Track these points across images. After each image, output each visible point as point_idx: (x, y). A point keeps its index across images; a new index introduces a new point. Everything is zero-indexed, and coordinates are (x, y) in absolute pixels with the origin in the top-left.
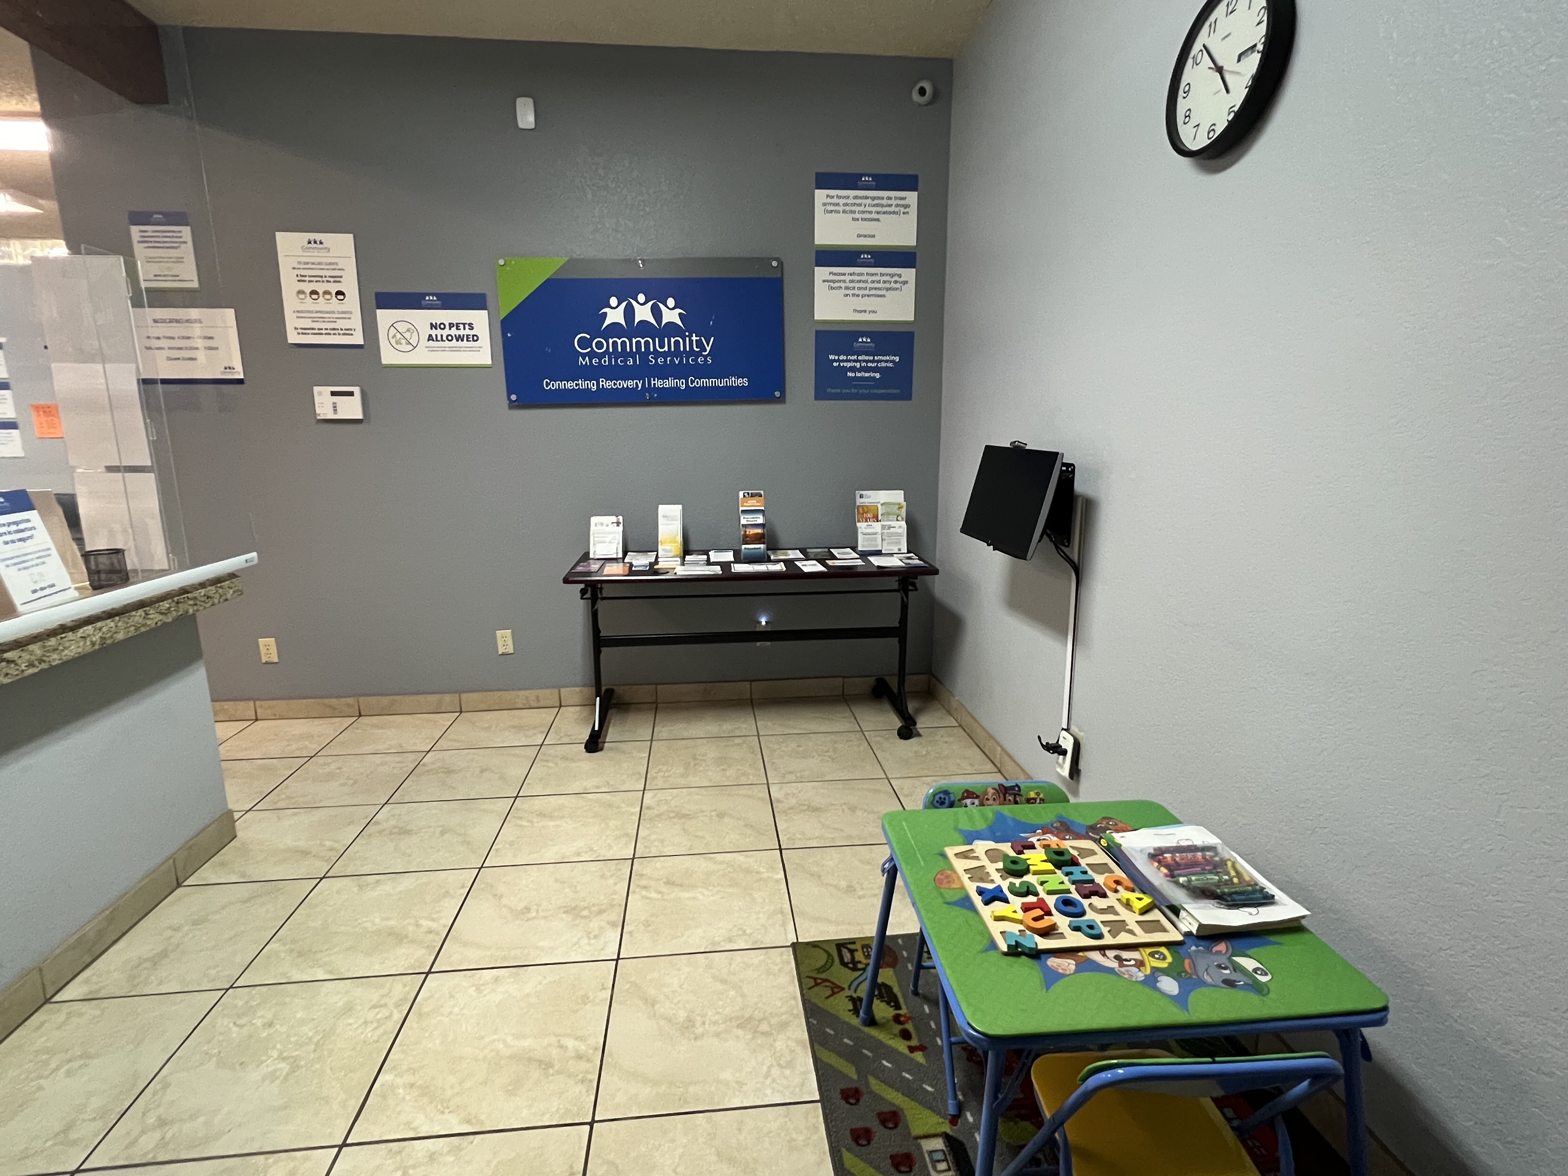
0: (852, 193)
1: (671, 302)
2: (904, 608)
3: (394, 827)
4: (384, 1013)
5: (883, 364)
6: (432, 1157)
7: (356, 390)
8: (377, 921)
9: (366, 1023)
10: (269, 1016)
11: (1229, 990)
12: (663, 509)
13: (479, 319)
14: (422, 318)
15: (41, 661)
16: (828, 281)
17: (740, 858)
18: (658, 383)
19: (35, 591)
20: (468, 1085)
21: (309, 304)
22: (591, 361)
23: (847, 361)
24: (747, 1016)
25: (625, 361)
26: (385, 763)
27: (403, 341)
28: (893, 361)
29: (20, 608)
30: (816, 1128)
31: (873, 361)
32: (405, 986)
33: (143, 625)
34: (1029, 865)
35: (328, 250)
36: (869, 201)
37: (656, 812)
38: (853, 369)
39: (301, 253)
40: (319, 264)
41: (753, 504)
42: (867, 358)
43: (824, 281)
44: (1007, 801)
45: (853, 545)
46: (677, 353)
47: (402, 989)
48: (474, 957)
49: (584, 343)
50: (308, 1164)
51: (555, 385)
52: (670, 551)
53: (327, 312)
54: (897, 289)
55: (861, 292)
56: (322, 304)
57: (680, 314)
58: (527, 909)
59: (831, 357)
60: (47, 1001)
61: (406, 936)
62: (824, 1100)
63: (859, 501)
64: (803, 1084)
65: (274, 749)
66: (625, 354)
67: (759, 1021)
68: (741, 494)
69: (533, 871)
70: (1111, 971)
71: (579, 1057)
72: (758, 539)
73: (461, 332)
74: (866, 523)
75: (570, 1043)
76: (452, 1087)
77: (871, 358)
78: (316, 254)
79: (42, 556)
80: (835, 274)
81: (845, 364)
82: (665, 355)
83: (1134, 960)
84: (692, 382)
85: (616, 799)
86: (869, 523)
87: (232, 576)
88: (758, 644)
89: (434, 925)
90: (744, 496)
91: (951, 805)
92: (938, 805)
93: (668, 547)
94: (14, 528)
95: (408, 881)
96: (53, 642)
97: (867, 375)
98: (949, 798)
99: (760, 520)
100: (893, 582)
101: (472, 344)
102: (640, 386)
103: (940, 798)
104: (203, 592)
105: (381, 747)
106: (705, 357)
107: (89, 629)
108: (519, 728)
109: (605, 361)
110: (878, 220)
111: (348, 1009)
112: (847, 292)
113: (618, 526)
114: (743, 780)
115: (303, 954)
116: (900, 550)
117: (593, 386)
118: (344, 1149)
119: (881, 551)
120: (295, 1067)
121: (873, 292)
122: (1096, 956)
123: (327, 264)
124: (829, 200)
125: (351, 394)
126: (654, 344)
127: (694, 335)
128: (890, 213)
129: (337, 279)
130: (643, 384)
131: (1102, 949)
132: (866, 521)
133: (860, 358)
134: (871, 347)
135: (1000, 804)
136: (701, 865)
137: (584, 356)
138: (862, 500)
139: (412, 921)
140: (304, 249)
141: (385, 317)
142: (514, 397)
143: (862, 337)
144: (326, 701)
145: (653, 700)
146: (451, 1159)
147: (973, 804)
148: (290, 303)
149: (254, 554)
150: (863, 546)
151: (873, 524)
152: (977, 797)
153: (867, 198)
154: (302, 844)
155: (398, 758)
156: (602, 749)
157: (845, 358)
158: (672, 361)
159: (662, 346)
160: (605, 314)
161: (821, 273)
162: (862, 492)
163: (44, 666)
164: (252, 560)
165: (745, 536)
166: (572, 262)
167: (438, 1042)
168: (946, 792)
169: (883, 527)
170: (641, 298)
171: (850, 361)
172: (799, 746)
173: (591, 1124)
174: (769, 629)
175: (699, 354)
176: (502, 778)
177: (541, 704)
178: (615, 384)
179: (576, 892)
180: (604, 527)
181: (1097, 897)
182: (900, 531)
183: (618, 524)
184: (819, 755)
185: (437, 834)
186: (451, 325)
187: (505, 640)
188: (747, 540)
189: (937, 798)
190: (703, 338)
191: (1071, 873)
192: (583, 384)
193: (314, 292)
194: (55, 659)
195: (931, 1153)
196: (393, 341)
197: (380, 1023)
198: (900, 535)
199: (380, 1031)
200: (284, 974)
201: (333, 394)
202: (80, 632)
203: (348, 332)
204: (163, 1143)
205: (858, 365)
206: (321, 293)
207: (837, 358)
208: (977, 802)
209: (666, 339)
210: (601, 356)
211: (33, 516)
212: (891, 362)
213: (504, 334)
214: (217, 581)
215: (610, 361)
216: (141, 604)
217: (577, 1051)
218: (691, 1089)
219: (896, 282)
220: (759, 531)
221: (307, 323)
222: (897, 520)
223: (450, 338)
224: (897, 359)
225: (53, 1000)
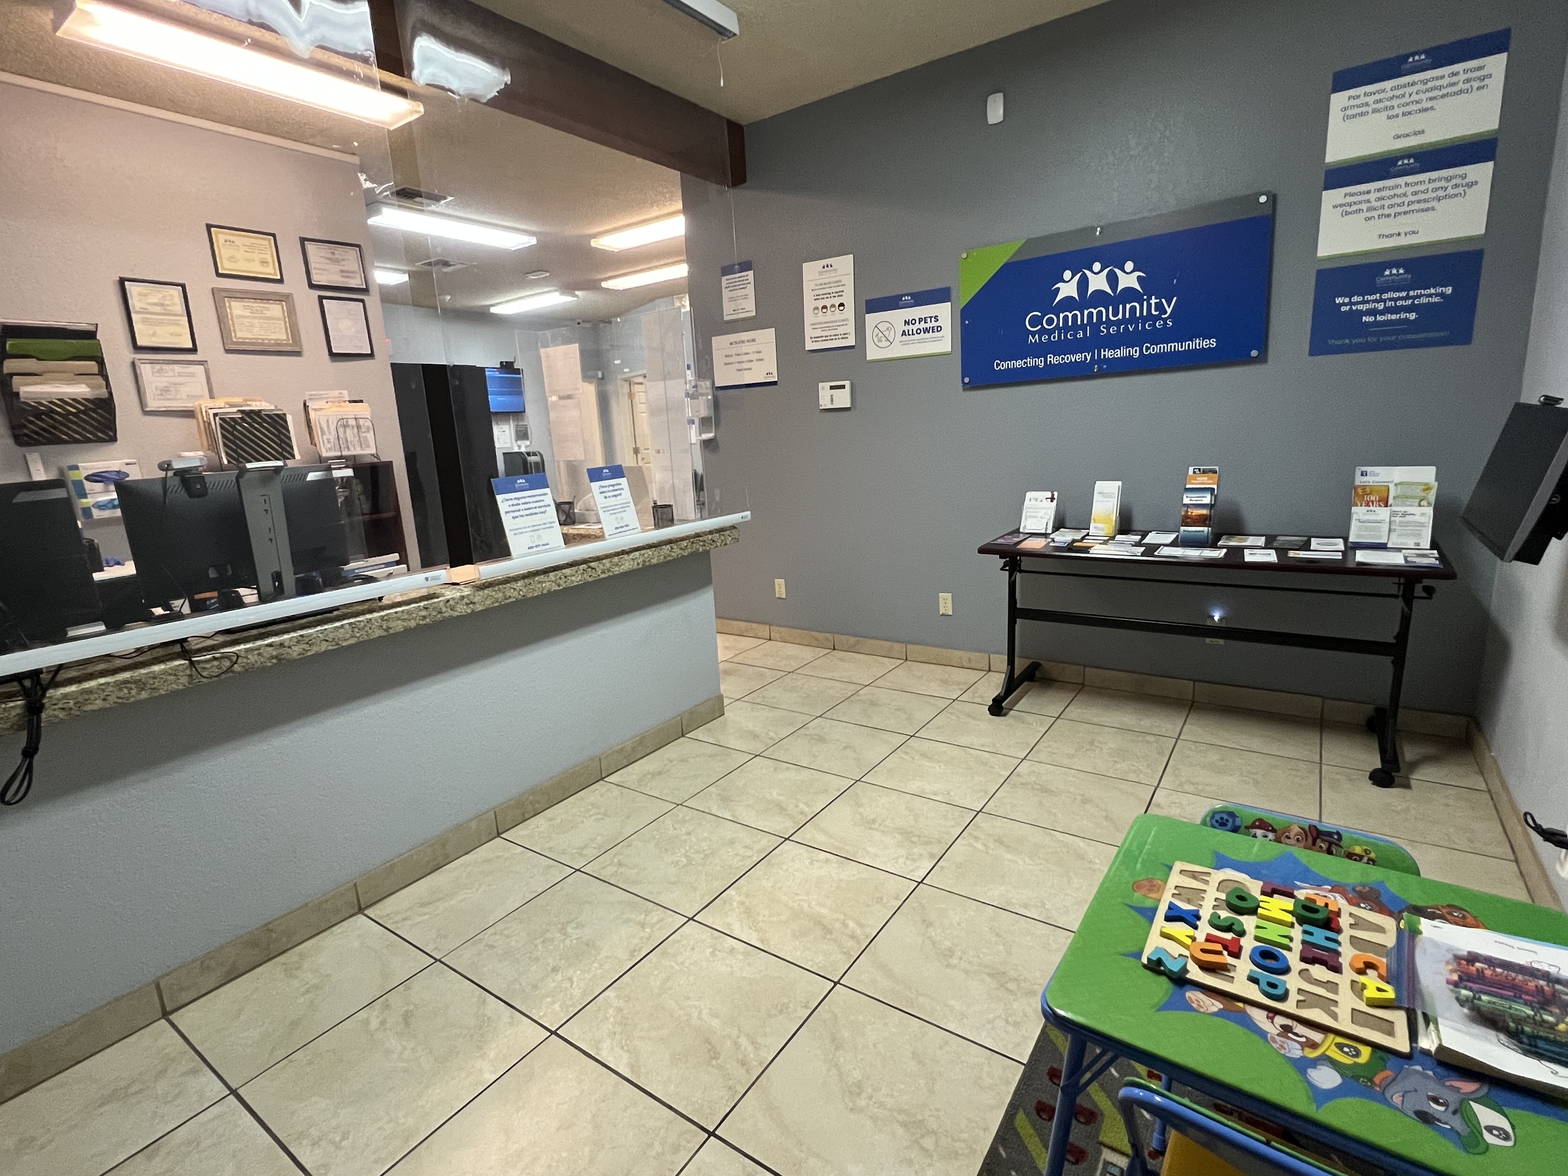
0: (1388, 84)
1: (1129, 266)
2: (1406, 620)
3: (816, 735)
4: (749, 853)
5: (1424, 300)
6: (732, 950)
7: (847, 383)
8: (775, 794)
9: (736, 854)
10: (691, 828)
11: (1415, 1122)
12: (1100, 486)
13: (943, 312)
14: (897, 317)
15: (609, 571)
16: (1341, 205)
17: (1081, 843)
18: (1108, 354)
19: (616, 528)
20: (774, 919)
21: (821, 317)
22: (1040, 338)
23: (1363, 302)
24: (1002, 970)
25: (1075, 335)
26: (832, 688)
27: (883, 339)
28: (1442, 295)
29: (607, 536)
30: (1008, 1083)
31: (1407, 297)
32: (769, 841)
33: (669, 556)
34: (1259, 906)
35: (836, 270)
36: (1419, 87)
37: (1023, 780)
38: (1370, 312)
39: (818, 277)
40: (829, 283)
41: (1204, 481)
42: (1396, 295)
43: (1335, 207)
44: (1317, 847)
45: (1346, 536)
46: (1133, 319)
47: (767, 842)
48: (821, 840)
49: (1035, 321)
50: (670, 920)
51: (1004, 365)
52: (1102, 529)
53: (832, 322)
54: (1456, 195)
55: (1392, 211)
56: (829, 316)
57: (1139, 277)
58: (874, 821)
59: (1339, 300)
60: (602, 779)
61: (786, 810)
62: (1031, 1067)
63: (1359, 480)
64: (1018, 1045)
65: (770, 662)
66: (1075, 327)
67: (1010, 979)
68: (1191, 469)
69: (894, 796)
70: (1263, 1034)
71: (853, 937)
72: (1201, 521)
73: (928, 325)
74: (1367, 508)
75: (851, 924)
76: (764, 916)
77: (1404, 294)
78: (827, 276)
79: (624, 506)
80: (1352, 195)
81: (1360, 307)
82: (1118, 323)
83: (1306, 1037)
84: (1148, 348)
85: (993, 759)
86: (1372, 508)
87: (733, 527)
88: (1208, 640)
89: (806, 809)
90: (1194, 472)
91: (1235, 830)
92: (1217, 825)
93: (1100, 525)
94: (611, 488)
95: (805, 775)
96: (616, 559)
97: (1394, 317)
98: (1234, 822)
99: (1207, 499)
100: (1390, 586)
101: (936, 334)
102: (1089, 359)
103: (1222, 818)
104: (710, 537)
105: (836, 675)
106: (1165, 320)
107: (637, 554)
108: (944, 682)
109: (1055, 337)
110: (1432, 108)
111: (732, 842)
112: (1370, 214)
113: (1052, 501)
114: (1131, 777)
115: (725, 800)
116: (1418, 544)
117: (1040, 363)
118: (691, 921)
119: (1386, 544)
120: (689, 863)
121: (1416, 206)
122: (1259, 1016)
123: (834, 282)
124: (1353, 102)
125: (843, 387)
126: (1107, 313)
127: (1153, 297)
128: (1456, 94)
129: (840, 294)
130: (1093, 356)
131: (1273, 1012)
132: (1368, 505)
133: (1385, 296)
134: (1406, 280)
135: (1305, 848)
136: (1037, 836)
137: (1033, 334)
138: (1364, 479)
139: (795, 802)
140: (820, 273)
141: (871, 319)
142: (967, 380)
143: (1391, 268)
144: (813, 633)
145: (1081, 681)
146: (741, 957)
147: (1265, 836)
148: (809, 317)
149: (749, 513)
150: (1358, 536)
151: (1377, 509)
152: (1274, 830)
153: (1413, 84)
154: (758, 730)
155: (843, 686)
156: (1005, 715)
157: (1360, 299)
158: (1126, 328)
159: (1115, 314)
160: (1058, 289)
161: (1331, 198)
162: (1364, 469)
163: (611, 574)
164: (746, 517)
165: (1186, 517)
166: (1030, 243)
167: (770, 885)
168: (1232, 814)
169: (1394, 514)
170: (1097, 266)
171: (1368, 302)
172: (1222, 760)
173: (836, 983)
174: (1224, 625)
175: (1158, 318)
176: (909, 719)
177: (972, 665)
178: (1063, 359)
179: (916, 821)
180: (1038, 502)
181: (1324, 968)
182: (1423, 520)
183: (1052, 499)
184: (1242, 774)
185: (841, 748)
186: (920, 320)
187: (946, 603)
188: (1188, 521)
189: (1217, 817)
190: (1163, 300)
191: (1311, 934)
192: (1030, 362)
193: (824, 307)
194: (617, 570)
195: (1107, 1163)
196: (876, 340)
197: (744, 858)
198: (1422, 525)
199: (741, 863)
200: (709, 808)
201: (832, 388)
202: (632, 556)
203: (845, 336)
204: (615, 874)
205: (1381, 306)
206: (828, 306)
207: (1347, 300)
208: (1271, 836)
209: (1121, 306)
210: (1050, 332)
211: (623, 481)
212: (1437, 295)
213: (962, 323)
214: (721, 530)
215: (1059, 336)
216: (670, 542)
217: (853, 932)
218: (921, 999)
219: (1456, 186)
220: (1205, 512)
221: (819, 333)
222: (1420, 505)
223: (919, 331)
224: (1449, 290)
225: (606, 779)
